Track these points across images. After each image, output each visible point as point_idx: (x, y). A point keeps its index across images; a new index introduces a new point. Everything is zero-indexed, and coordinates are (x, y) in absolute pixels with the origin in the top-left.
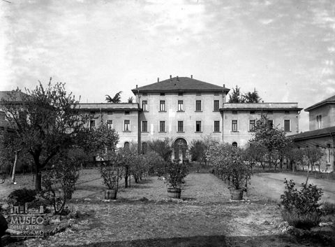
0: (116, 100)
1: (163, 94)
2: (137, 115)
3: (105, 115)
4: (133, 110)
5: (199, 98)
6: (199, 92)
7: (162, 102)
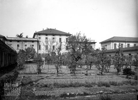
0: (20, 36)
1: (47, 35)
2: (37, 43)
3: (23, 42)
4: (35, 41)
5: (60, 37)
6: (60, 35)
7: (47, 38)
